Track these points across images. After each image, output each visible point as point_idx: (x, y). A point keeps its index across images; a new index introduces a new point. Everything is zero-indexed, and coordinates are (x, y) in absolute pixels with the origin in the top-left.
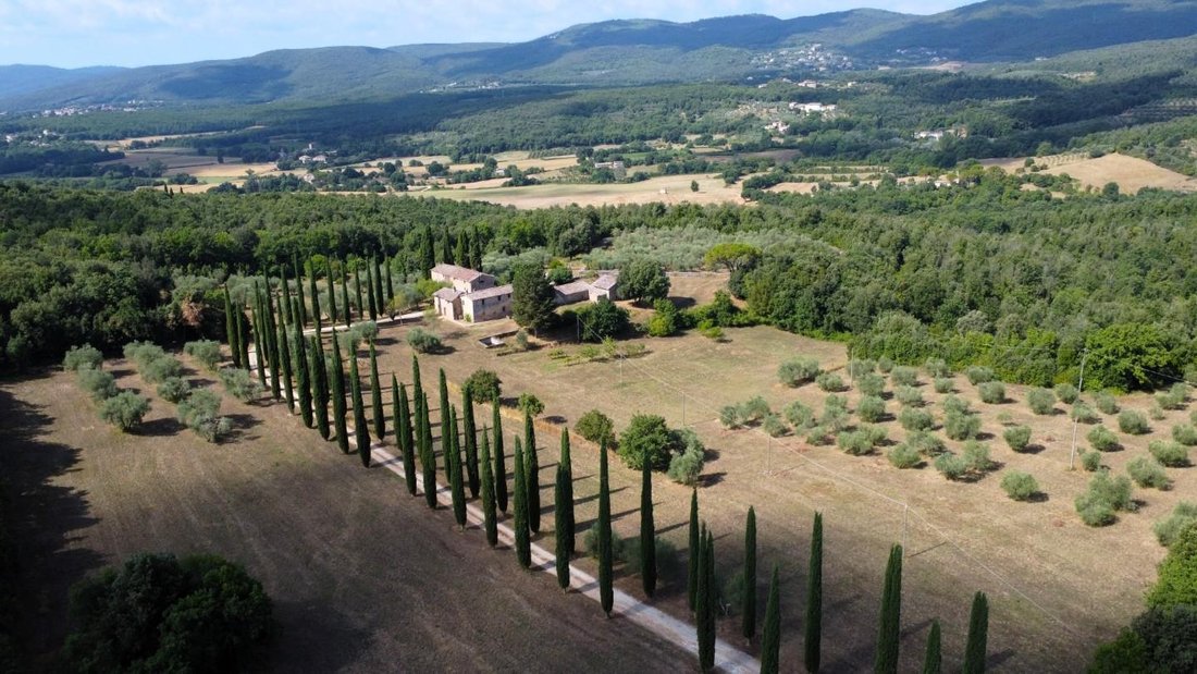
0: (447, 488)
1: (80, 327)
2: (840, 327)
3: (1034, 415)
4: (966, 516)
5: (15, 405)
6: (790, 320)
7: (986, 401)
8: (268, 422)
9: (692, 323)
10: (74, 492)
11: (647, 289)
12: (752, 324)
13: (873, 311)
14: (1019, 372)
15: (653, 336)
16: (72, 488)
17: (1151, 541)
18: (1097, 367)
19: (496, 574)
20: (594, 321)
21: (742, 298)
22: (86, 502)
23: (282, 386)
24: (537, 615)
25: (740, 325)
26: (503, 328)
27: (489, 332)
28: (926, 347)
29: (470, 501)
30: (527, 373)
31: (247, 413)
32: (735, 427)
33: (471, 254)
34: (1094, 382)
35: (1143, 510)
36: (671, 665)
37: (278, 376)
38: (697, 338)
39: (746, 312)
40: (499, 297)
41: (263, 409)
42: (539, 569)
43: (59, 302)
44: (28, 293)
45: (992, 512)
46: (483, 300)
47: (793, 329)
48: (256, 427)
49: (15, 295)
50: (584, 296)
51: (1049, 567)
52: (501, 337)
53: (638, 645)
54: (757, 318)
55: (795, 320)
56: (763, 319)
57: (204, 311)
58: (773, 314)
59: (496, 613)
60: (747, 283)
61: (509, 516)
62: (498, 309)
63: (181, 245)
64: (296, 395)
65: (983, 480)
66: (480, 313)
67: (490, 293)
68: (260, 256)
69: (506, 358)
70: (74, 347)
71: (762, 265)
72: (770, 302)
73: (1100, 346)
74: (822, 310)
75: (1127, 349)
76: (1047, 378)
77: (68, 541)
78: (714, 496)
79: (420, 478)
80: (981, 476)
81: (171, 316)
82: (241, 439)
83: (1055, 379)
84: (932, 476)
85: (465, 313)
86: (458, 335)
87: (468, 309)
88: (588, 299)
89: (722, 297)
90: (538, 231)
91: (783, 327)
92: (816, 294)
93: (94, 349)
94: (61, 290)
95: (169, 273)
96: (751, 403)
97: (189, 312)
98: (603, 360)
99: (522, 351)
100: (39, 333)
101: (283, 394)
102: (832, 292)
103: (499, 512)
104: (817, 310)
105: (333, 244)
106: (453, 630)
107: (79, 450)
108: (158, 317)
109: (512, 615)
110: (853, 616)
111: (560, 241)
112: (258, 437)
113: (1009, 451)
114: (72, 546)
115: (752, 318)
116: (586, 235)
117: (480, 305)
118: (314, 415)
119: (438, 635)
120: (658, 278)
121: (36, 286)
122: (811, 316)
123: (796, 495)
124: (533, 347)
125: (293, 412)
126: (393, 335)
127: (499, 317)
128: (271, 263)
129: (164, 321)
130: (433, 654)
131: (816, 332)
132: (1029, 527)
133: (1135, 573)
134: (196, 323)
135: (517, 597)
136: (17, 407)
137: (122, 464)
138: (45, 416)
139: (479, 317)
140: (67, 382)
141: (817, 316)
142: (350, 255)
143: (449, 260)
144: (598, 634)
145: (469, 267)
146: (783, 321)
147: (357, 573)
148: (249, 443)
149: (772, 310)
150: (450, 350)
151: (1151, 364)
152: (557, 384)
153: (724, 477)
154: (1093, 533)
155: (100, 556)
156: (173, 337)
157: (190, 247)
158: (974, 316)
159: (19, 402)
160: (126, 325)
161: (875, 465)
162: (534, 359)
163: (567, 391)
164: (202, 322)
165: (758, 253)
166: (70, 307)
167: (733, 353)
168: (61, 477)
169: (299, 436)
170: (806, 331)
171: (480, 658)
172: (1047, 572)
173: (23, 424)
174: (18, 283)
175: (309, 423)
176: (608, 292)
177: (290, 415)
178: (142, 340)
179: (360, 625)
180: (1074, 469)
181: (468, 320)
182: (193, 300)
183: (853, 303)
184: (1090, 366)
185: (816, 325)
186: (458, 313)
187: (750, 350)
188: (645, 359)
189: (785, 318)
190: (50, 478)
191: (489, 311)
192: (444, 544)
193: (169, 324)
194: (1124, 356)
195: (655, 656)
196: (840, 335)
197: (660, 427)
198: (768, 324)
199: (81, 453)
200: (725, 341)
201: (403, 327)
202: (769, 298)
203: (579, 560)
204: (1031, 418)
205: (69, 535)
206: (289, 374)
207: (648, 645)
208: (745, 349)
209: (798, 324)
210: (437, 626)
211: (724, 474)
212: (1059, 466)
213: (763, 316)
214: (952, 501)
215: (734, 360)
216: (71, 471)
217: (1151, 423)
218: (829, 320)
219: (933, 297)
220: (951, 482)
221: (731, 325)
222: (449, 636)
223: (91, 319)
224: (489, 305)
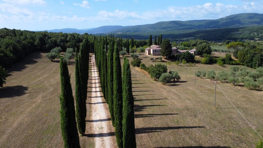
6: (251, 64)
9: (216, 62)
11: (203, 51)
15: (202, 63)
21: (237, 58)
39: (236, 61)
46: (156, 50)
47: (251, 67)
54: (239, 63)
55: (253, 64)
58: (245, 62)
60: (239, 53)
62: (160, 53)
66: (155, 53)
69: (154, 62)
78: (169, 88)
82: (71, 65)
85: (151, 53)
86: (146, 57)
89: (228, 55)
91: (248, 66)
99: (160, 62)
104: (260, 61)
122: (258, 62)
124: (163, 61)
139: (154, 55)
141: (260, 63)
146: (248, 64)
149: (245, 60)
170: (255, 67)
176: (193, 53)
181: (152, 55)
185: (260, 65)
189: (249, 63)
191: (157, 53)
198: (243, 65)
200: (225, 67)
202: (244, 57)
211: (181, 85)
213: (242, 62)
221: (230, 64)
224: (157, 52)
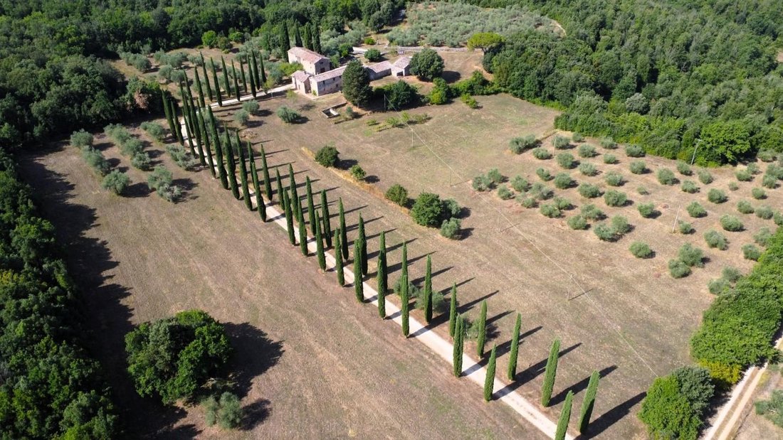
0: (313, 240)
1: (74, 115)
2: (552, 98)
3: (659, 184)
4: (607, 269)
5: (48, 174)
6: (520, 91)
7: (633, 172)
8: (201, 185)
9: (458, 93)
10: (99, 242)
11: (429, 71)
12: (496, 92)
13: (574, 89)
14: (657, 148)
15: (432, 104)
16: (98, 239)
17: (705, 290)
18: (704, 149)
19: (345, 305)
20: (395, 98)
21: (491, 72)
22: (108, 249)
23: (206, 154)
24: (369, 334)
25: (488, 94)
26: (337, 100)
27: (328, 104)
28: (603, 126)
29: (327, 249)
30: (354, 138)
31: (188, 177)
32: (480, 190)
33: (313, 41)
34: (701, 159)
35: (707, 265)
36: (439, 370)
37: (201, 145)
38: (460, 104)
39: (493, 84)
40: (334, 79)
41: (196, 174)
42: (368, 301)
43: (58, 98)
44: (36, 89)
45: (622, 266)
46: (324, 81)
47: (522, 97)
48: (195, 188)
49: (29, 91)
50: (388, 73)
51: (646, 308)
52: (335, 108)
53: (422, 357)
54: (500, 88)
55: (524, 91)
56: (503, 89)
57: (149, 98)
58: (510, 87)
59: (346, 332)
60: (495, 63)
61: (350, 262)
62: (333, 86)
63: (120, 27)
64: (215, 162)
65: (621, 240)
66: (322, 90)
67: (328, 75)
68: (172, 32)
69: (340, 125)
70: (75, 132)
71: (505, 50)
72: (508, 79)
73: (709, 136)
74: (542, 85)
75: (725, 140)
76: (673, 154)
77: (105, 278)
78: (465, 247)
79: (297, 230)
80: (621, 237)
81: (129, 103)
82: (187, 198)
83: (678, 155)
84: (591, 237)
85: (312, 89)
86: (309, 107)
87: (314, 87)
88: (390, 74)
89: (478, 74)
90: (355, 5)
91: (516, 95)
92: (539, 75)
93: (87, 133)
94: (58, 88)
95: (116, 49)
96: (491, 173)
97: (140, 100)
98: (401, 126)
99: (350, 120)
100: (51, 121)
101: (207, 160)
102: (549, 74)
103: (344, 260)
104: (538, 86)
105: (219, 21)
106: (324, 344)
107: (95, 209)
108: (121, 104)
109: (355, 334)
110: (535, 341)
111: (371, 19)
112: (197, 197)
113: (640, 217)
114: (108, 282)
115: (496, 89)
116: (388, 13)
117: (322, 85)
118: (228, 178)
119: (317, 348)
120: (437, 63)
121: (40, 84)
122: (534, 89)
123: (513, 248)
124: (357, 116)
125: (215, 177)
126: (268, 107)
127: (334, 91)
128: (180, 37)
129: (125, 106)
130: (315, 360)
131: (537, 100)
132: (640, 278)
133: (692, 313)
134: (145, 107)
135: (357, 322)
136: (49, 176)
137: (121, 219)
138: (68, 183)
139: (321, 93)
140: (74, 153)
141: (537, 90)
142: (231, 29)
143: (299, 45)
144: (402, 349)
145: (313, 50)
146: (515, 91)
147: (269, 303)
148: (192, 201)
149: (509, 84)
150: (304, 120)
151: (738, 151)
152: (372, 146)
153: (472, 232)
154: (675, 282)
155: (125, 289)
156: (132, 117)
157: (126, 27)
158: (638, 98)
159: (49, 171)
160: (103, 112)
161: (560, 226)
162: (357, 126)
163: (379, 154)
164: (149, 106)
165: (503, 41)
166: (66, 100)
167: (483, 118)
168: (89, 231)
169: (221, 196)
170: (530, 99)
171: (340, 363)
172: (644, 312)
173: (58, 191)
174: (29, 82)
175: (226, 186)
176: (403, 70)
177: (213, 178)
178: (115, 123)
179: (276, 340)
180: (675, 232)
181: (315, 94)
182: (141, 92)
183: (562, 83)
184: (701, 148)
185: (537, 95)
186: (308, 89)
187: (493, 115)
188: (427, 124)
189: (517, 89)
190: (83, 232)
191: (327, 88)
192: (314, 283)
193: (128, 108)
194: (722, 144)
195: (431, 365)
196: (552, 103)
197: (436, 203)
198: (506, 92)
199: (96, 212)
200: (478, 108)
201: (273, 100)
202: (507, 76)
203: (390, 295)
204: (657, 188)
205: (105, 274)
206: (208, 145)
207: (427, 357)
208: (490, 114)
209: (525, 94)
210: (316, 341)
211: (473, 229)
212: (667, 228)
213: (504, 87)
214: (600, 257)
215: (484, 124)
216: (94, 226)
217: (729, 193)
218: (545, 93)
219: (615, 74)
220: (602, 241)
221: (483, 94)
222: (323, 348)
223: (80, 108)
224: (328, 84)
